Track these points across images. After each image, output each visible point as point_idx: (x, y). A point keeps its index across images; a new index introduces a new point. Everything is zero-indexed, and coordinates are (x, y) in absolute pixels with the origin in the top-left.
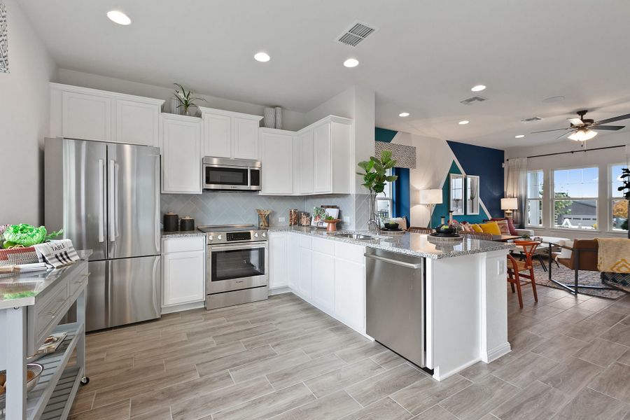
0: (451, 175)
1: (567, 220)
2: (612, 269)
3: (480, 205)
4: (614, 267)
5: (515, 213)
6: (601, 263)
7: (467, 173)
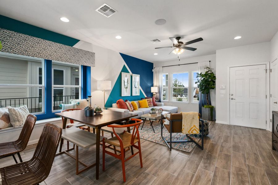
0: (122, 73)
1: (184, 95)
2: (189, 132)
3: (140, 90)
4: (190, 130)
5: (157, 94)
6: (184, 129)
7: (133, 73)
